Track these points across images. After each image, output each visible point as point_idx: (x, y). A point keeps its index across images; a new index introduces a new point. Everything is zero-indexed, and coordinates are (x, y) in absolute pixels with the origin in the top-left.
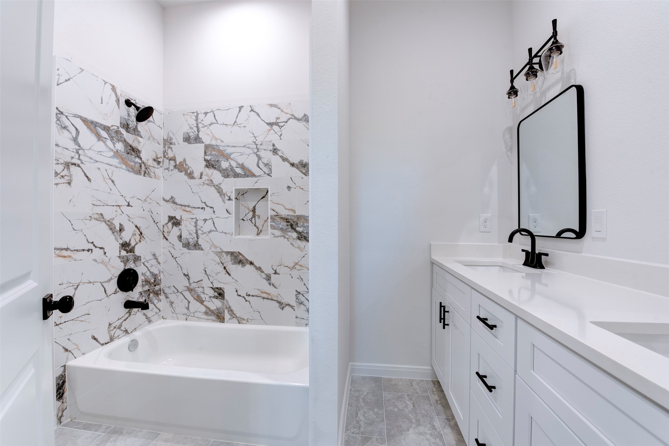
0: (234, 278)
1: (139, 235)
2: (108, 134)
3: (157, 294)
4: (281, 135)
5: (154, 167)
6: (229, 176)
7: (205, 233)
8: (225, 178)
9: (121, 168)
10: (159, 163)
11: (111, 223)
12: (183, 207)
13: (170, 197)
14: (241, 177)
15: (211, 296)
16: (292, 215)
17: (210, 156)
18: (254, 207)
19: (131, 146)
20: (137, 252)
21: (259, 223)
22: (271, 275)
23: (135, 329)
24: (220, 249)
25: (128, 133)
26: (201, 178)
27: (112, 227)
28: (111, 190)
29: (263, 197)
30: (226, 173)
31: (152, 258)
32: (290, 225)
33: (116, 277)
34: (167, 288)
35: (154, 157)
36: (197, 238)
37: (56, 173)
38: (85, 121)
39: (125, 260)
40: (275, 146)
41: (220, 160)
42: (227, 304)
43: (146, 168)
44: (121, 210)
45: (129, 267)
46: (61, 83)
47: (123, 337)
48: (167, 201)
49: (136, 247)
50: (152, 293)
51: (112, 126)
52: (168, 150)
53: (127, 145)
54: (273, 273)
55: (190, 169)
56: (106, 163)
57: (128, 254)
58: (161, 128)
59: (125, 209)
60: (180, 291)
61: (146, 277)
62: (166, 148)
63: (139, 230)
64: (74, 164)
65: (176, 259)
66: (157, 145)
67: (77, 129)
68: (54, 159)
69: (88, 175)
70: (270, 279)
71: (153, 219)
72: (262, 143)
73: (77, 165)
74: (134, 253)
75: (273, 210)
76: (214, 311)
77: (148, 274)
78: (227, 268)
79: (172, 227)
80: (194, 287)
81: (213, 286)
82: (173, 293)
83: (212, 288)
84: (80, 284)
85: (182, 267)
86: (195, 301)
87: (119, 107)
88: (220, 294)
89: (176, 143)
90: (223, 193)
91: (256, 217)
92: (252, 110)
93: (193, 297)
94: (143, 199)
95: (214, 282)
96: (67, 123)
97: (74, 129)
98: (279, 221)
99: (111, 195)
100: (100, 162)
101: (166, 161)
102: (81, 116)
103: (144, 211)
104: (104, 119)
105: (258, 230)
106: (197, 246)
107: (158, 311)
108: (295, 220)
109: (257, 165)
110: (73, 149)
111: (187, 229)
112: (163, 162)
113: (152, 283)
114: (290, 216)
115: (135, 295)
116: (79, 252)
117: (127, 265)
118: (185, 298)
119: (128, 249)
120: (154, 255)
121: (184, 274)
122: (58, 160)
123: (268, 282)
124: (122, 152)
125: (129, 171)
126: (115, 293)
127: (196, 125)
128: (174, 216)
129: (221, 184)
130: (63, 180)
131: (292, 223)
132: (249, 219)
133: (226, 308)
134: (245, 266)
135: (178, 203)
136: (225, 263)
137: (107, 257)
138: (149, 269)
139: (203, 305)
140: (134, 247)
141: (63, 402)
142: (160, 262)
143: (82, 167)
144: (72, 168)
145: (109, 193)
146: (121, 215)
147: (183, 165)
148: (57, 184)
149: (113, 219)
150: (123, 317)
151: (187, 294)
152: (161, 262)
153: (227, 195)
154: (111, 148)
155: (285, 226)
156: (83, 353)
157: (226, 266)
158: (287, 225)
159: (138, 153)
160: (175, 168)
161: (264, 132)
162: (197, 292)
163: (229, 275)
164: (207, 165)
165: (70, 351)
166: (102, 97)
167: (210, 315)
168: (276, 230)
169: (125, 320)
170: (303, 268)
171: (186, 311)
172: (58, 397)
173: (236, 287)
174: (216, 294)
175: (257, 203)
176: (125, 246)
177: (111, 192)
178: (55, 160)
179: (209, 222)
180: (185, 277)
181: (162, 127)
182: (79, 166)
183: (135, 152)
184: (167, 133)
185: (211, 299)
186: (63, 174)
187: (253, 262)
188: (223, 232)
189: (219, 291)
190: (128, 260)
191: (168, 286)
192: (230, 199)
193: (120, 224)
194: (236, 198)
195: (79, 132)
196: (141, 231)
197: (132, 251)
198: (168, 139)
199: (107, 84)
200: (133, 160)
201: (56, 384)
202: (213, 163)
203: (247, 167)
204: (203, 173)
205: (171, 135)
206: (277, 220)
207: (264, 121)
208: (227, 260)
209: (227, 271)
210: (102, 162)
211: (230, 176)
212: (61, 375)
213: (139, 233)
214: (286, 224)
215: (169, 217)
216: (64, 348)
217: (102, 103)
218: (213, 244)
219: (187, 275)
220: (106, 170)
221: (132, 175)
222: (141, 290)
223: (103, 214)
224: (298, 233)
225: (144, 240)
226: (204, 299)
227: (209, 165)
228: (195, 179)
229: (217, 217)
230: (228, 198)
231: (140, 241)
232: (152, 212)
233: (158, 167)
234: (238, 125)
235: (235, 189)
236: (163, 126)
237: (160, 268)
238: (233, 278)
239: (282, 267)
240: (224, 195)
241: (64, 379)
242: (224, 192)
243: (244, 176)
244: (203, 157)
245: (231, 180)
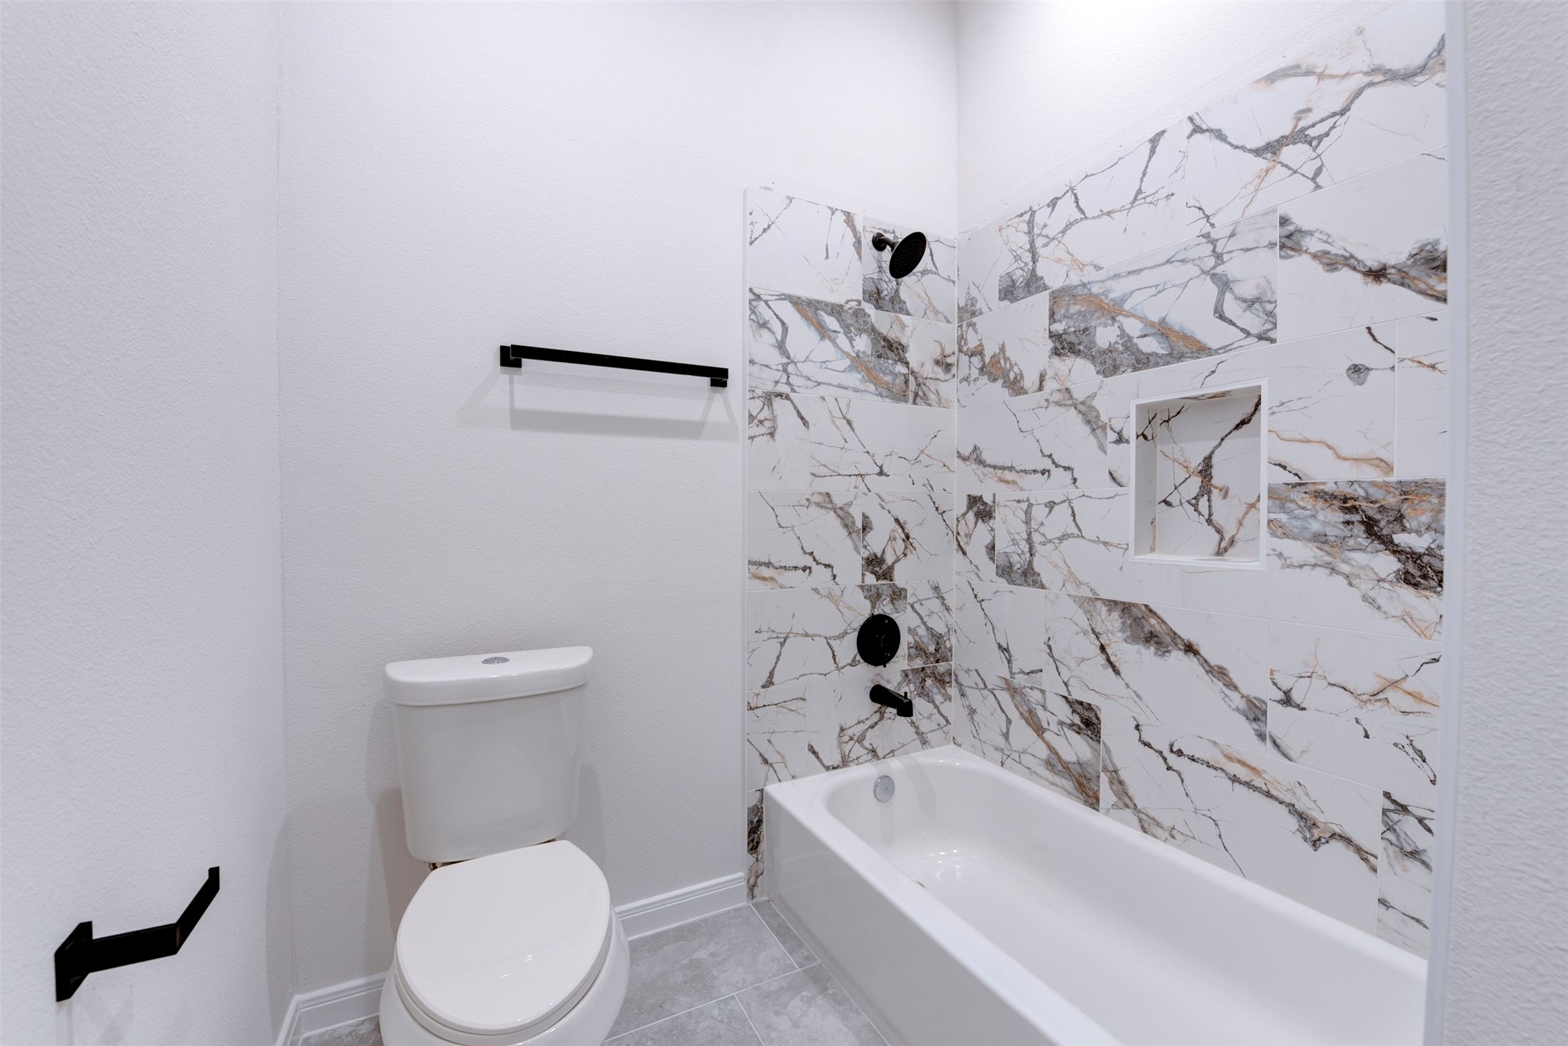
0: (1130, 685)
1: (904, 540)
2: (839, 322)
3: (942, 681)
4: (1319, 171)
5: (938, 379)
6: (1118, 368)
7: (1050, 541)
8: (1106, 377)
9: (866, 391)
10: (948, 367)
11: (847, 512)
12: (999, 472)
13: (971, 448)
14: (1157, 364)
15: (1063, 722)
16: (1373, 484)
17: (1064, 323)
18: (1205, 459)
19: (885, 339)
20: (900, 579)
21: (1225, 512)
22: (1266, 704)
23: (892, 751)
24: (1091, 590)
25: (879, 311)
26: (1041, 388)
27: (849, 521)
28: (846, 442)
29: (1243, 423)
30: (1109, 362)
31: (932, 595)
32: (1362, 522)
33: (855, 630)
34: (963, 672)
35: (937, 355)
36: (1031, 555)
37: (751, 415)
38: (797, 302)
39: (874, 596)
40: (1292, 223)
41: (1094, 325)
42: (1106, 757)
43: (919, 385)
44: (866, 485)
45: (881, 612)
46: (756, 239)
47: (868, 764)
48: (965, 459)
49: (896, 566)
50: (930, 677)
51: (847, 302)
52: (968, 332)
53: (877, 339)
54: (1279, 698)
55: (1016, 369)
56: (836, 383)
57: (880, 582)
58: (954, 282)
59: (875, 482)
60: (990, 686)
61: (917, 638)
62: (964, 328)
63: (903, 529)
64: (780, 395)
65: (982, 603)
66: (945, 325)
67: (783, 324)
68: (748, 389)
69: (803, 414)
70: (1263, 718)
71: (934, 502)
72: (1234, 230)
73: (784, 397)
74: (891, 580)
75: (1280, 465)
76: (1070, 766)
77: (922, 631)
78: (1109, 650)
79: (976, 523)
80: (1023, 683)
81: (1070, 694)
82: (976, 686)
83: (1065, 698)
84: (790, 635)
85: (995, 626)
86: (1024, 721)
87: (860, 257)
88: (1089, 723)
89: (985, 310)
90: (1101, 424)
91: (1215, 493)
92: (1197, 130)
93: (1018, 709)
94: (912, 456)
95: (1071, 683)
96: (767, 314)
97: (779, 324)
98: (1309, 507)
99: (846, 452)
100: (825, 384)
101: (964, 359)
102: (790, 296)
103: (913, 484)
104: (832, 291)
105: (1222, 539)
106: (1029, 576)
107: (943, 722)
108: (1392, 500)
109: (1215, 313)
110: (777, 365)
111: (1007, 526)
112: (958, 365)
113: (930, 654)
114: (1364, 485)
115: (893, 675)
116: (787, 571)
117: (877, 605)
118: (1001, 708)
119: (880, 572)
120: (936, 588)
121: (1000, 646)
122: (753, 391)
123: (1255, 725)
124: (868, 356)
125: (881, 396)
126: (853, 664)
127: (1028, 246)
128: (979, 495)
129: (1093, 396)
130: (762, 430)
131: (1370, 513)
132: (1188, 502)
133: (1105, 769)
134: (1167, 654)
135: (988, 463)
136: (1104, 635)
137: (837, 584)
138: (925, 619)
139: (1043, 739)
140: (891, 568)
141: (757, 860)
142: (950, 607)
143: (792, 398)
144: (777, 402)
145: (842, 449)
146: (866, 495)
147: (999, 362)
148: (752, 438)
149: (850, 504)
150: (867, 719)
151: (1004, 697)
152: (953, 607)
153: (1112, 429)
154: (845, 350)
155: (1334, 526)
156: (792, 774)
157: (1107, 642)
158: (1348, 523)
159: (901, 352)
160: (982, 373)
161: (1244, 187)
162: (1029, 700)
163: (1116, 672)
164: (1056, 348)
165: (771, 764)
166: (827, 245)
167: (1058, 774)
168: (1294, 538)
169: (872, 727)
170: (1426, 708)
171: (1001, 742)
172: (750, 847)
173: (1136, 716)
174: (1077, 720)
175: (1220, 444)
176: (874, 563)
177: (846, 446)
178: (749, 391)
179: (1062, 512)
180: (1002, 654)
181: (956, 280)
182: (788, 397)
183: (895, 350)
184: (966, 290)
185: (1063, 729)
186: (761, 417)
187: (1195, 647)
188: (1098, 541)
189: (1086, 713)
190: (879, 596)
191: (965, 666)
192: (1120, 440)
193: (863, 515)
194: (1143, 434)
195: (787, 328)
196: (906, 531)
197: (887, 575)
198: (966, 305)
199: (836, 212)
200: (890, 370)
201: (748, 821)
202: (1073, 339)
203: (1176, 328)
204: (1046, 374)
205: (974, 293)
206: (1300, 503)
207: (1243, 148)
208: (1109, 624)
209: (1108, 660)
210: (829, 384)
211: (1123, 369)
212: (756, 806)
213: (903, 536)
214: (1341, 517)
215: (970, 499)
216: (761, 755)
217: (827, 257)
218: (1072, 574)
219: (1005, 649)
220: (836, 399)
221: (888, 404)
222: (907, 667)
223: (831, 493)
224: (1403, 557)
225: (914, 551)
226: (1045, 725)
227: (1064, 346)
228: (1027, 393)
229: (1082, 494)
230: (1115, 436)
231: (905, 555)
232: (931, 486)
233: (947, 378)
234: (1148, 200)
235: (1139, 407)
236: (958, 275)
237: (951, 621)
238: (1127, 685)
239: (1318, 684)
240: (1104, 428)
241: (761, 816)
242: (1102, 418)
243: (1169, 359)
244: (1045, 330)
245: (1127, 379)
